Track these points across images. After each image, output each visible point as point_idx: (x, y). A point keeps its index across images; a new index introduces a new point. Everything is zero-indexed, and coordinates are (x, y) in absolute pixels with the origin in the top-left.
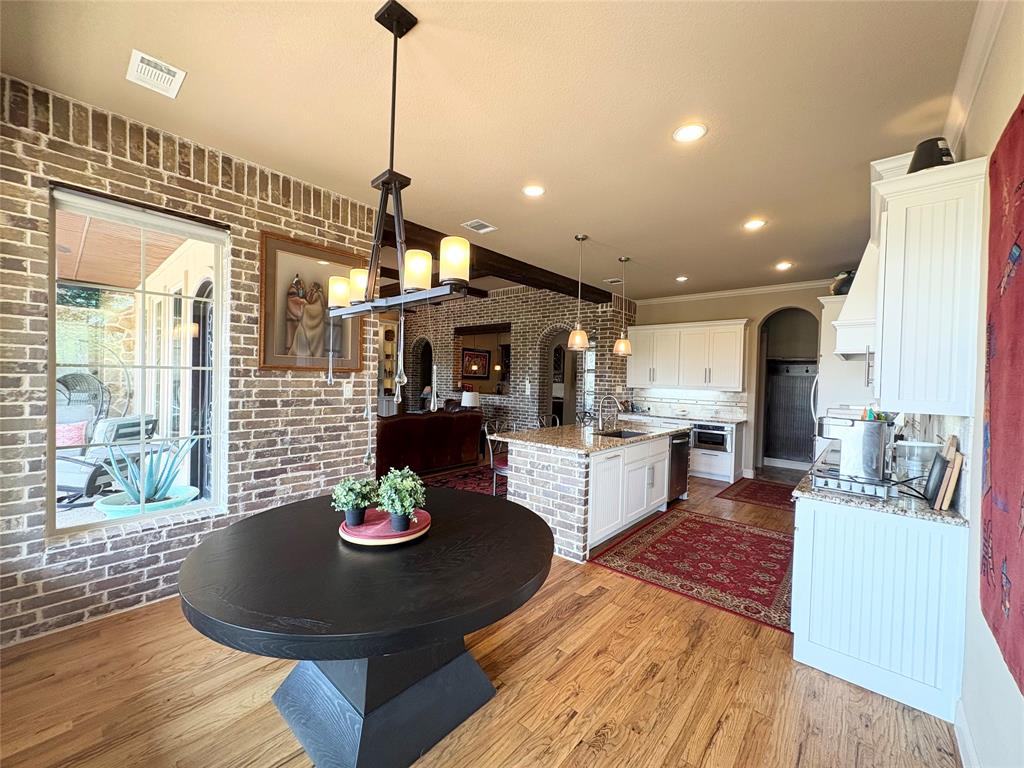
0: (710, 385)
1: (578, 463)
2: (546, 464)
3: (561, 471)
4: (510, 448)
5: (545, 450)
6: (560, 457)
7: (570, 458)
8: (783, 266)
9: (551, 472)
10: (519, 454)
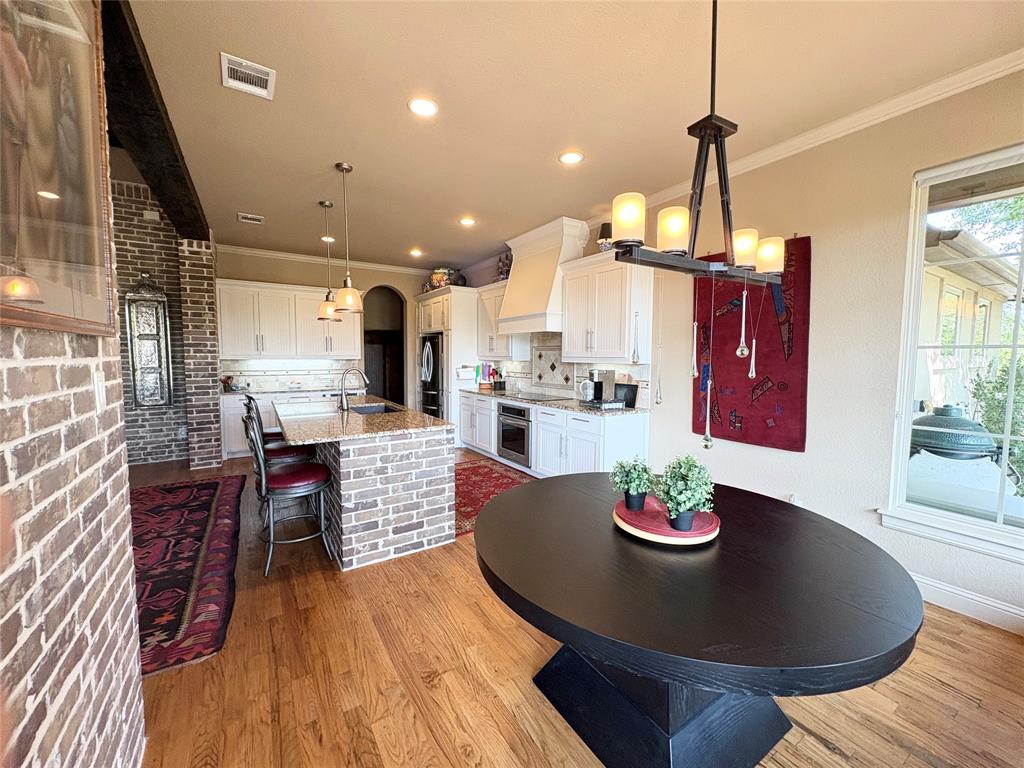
0: (332, 354)
1: (447, 439)
2: (406, 452)
3: (426, 455)
4: (342, 448)
5: (404, 436)
6: (424, 439)
7: (437, 437)
8: (416, 253)
9: (413, 460)
10: (361, 452)
